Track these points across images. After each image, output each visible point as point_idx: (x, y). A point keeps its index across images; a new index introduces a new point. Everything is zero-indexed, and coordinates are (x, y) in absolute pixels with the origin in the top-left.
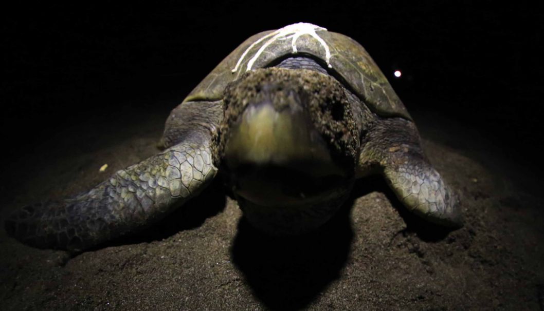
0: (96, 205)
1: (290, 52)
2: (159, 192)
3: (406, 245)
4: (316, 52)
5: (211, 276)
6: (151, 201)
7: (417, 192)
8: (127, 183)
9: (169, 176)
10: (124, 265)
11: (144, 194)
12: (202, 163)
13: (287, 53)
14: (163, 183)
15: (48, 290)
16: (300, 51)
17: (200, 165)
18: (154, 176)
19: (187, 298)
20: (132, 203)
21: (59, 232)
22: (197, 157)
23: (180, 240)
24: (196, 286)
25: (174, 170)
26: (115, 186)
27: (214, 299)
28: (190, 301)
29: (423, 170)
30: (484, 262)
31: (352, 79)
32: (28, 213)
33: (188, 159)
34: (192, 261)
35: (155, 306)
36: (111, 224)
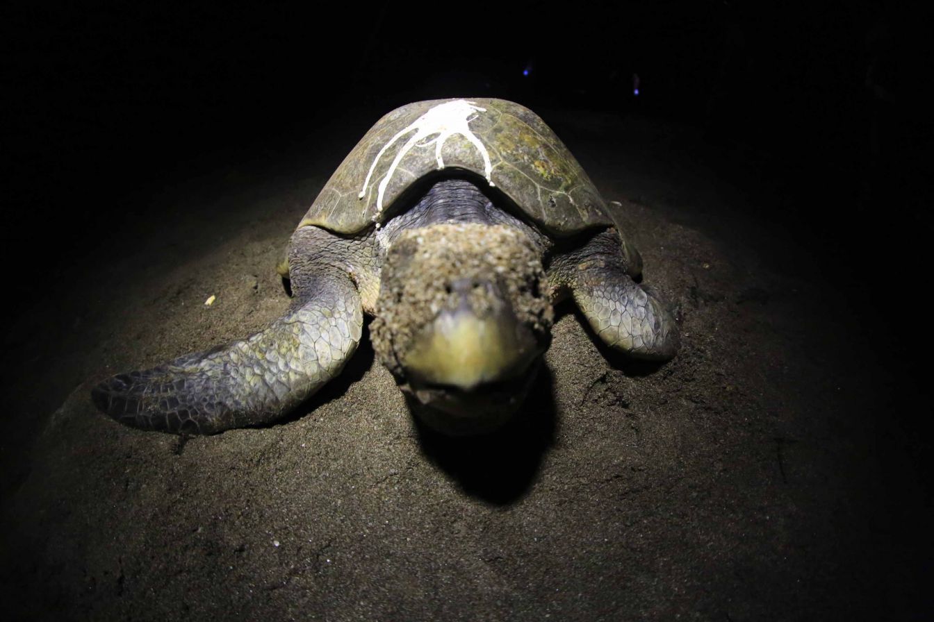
0: (214, 385)
1: (434, 168)
2: (293, 377)
3: (605, 397)
4: (470, 165)
5: (364, 471)
6: (285, 387)
7: (618, 324)
8: (251, 362)
9: (303, 357)
10: (259, 461)
11: (274, 379)
12: (340, 337)
13: (430, 170)
14: (297, 366)
15: (170, 490)
16: (448, 165)
17: (337, 340)
18: (284, 356)
19: (339, 502)
20: (261, 389)
21: (168, 413)
22: (332, 331)
23: (322, 419)
24: (348, 484)
25: (308, 350)
26: (236, 365)
27: (371, 502)
28: (342, 504)
29: (626, 292)
30: (708, 409)
31: (524, 200)
32: (125, 385)
33: (322, 335)
34: (339, 450)
35: (304, 515)
36: (236, 411)
